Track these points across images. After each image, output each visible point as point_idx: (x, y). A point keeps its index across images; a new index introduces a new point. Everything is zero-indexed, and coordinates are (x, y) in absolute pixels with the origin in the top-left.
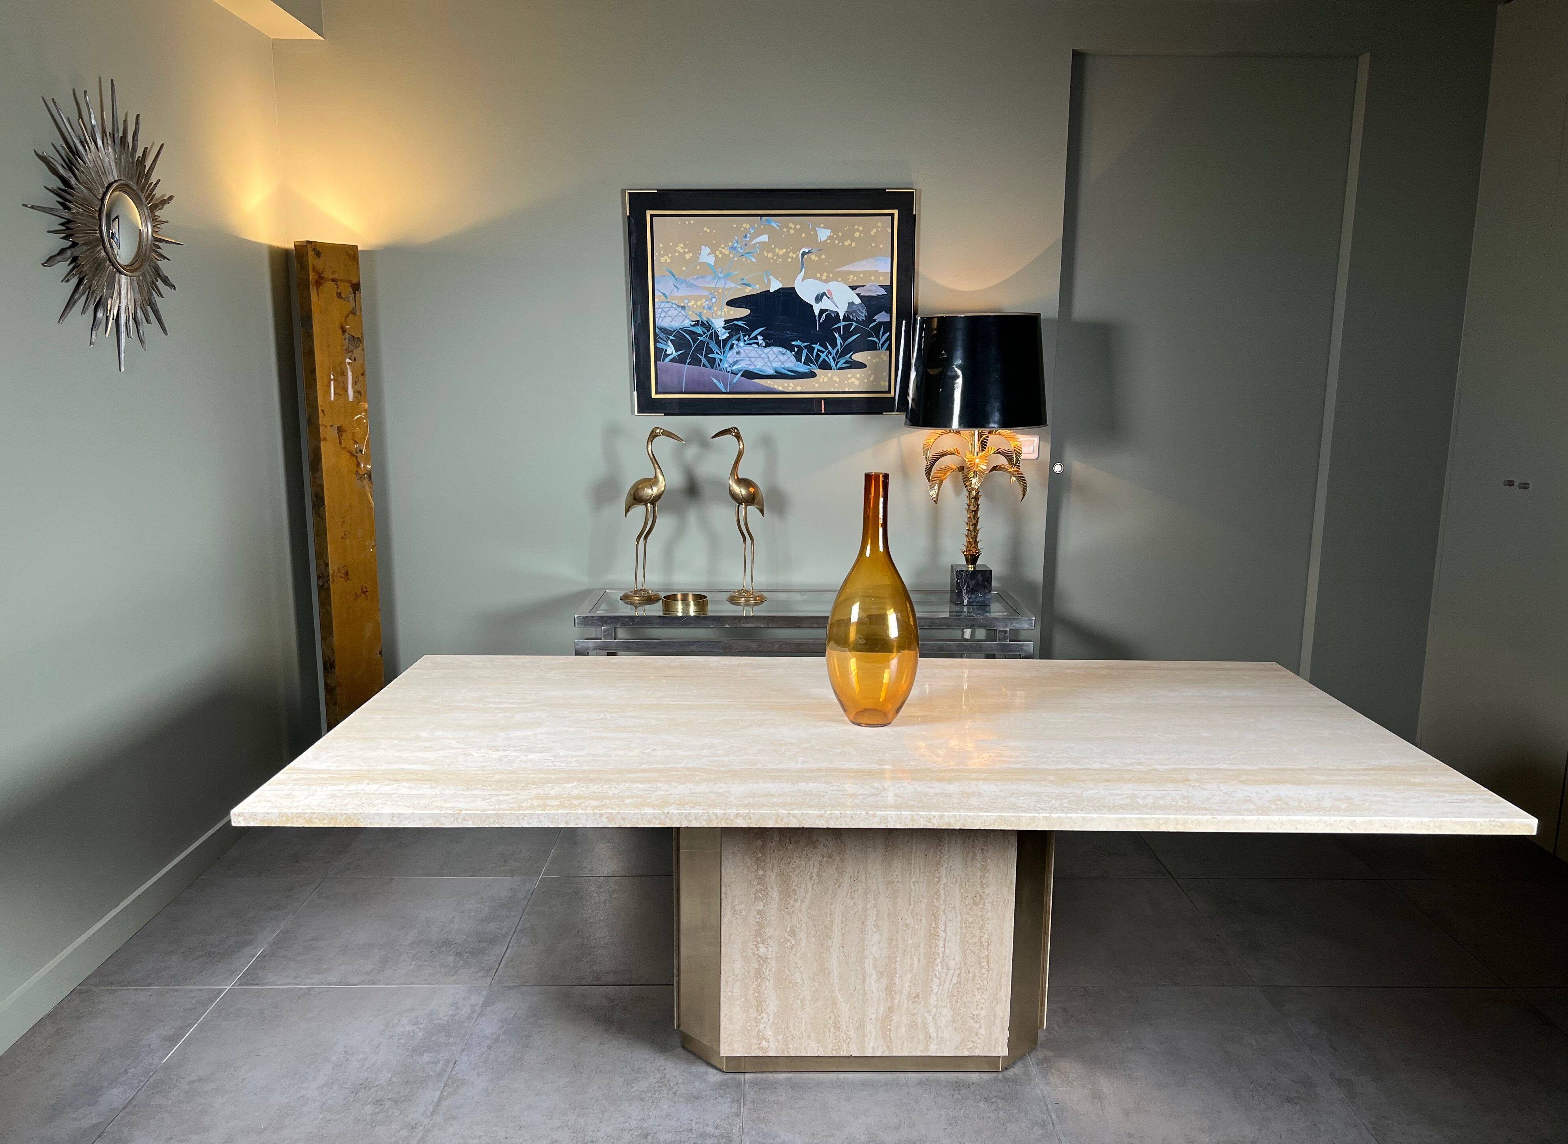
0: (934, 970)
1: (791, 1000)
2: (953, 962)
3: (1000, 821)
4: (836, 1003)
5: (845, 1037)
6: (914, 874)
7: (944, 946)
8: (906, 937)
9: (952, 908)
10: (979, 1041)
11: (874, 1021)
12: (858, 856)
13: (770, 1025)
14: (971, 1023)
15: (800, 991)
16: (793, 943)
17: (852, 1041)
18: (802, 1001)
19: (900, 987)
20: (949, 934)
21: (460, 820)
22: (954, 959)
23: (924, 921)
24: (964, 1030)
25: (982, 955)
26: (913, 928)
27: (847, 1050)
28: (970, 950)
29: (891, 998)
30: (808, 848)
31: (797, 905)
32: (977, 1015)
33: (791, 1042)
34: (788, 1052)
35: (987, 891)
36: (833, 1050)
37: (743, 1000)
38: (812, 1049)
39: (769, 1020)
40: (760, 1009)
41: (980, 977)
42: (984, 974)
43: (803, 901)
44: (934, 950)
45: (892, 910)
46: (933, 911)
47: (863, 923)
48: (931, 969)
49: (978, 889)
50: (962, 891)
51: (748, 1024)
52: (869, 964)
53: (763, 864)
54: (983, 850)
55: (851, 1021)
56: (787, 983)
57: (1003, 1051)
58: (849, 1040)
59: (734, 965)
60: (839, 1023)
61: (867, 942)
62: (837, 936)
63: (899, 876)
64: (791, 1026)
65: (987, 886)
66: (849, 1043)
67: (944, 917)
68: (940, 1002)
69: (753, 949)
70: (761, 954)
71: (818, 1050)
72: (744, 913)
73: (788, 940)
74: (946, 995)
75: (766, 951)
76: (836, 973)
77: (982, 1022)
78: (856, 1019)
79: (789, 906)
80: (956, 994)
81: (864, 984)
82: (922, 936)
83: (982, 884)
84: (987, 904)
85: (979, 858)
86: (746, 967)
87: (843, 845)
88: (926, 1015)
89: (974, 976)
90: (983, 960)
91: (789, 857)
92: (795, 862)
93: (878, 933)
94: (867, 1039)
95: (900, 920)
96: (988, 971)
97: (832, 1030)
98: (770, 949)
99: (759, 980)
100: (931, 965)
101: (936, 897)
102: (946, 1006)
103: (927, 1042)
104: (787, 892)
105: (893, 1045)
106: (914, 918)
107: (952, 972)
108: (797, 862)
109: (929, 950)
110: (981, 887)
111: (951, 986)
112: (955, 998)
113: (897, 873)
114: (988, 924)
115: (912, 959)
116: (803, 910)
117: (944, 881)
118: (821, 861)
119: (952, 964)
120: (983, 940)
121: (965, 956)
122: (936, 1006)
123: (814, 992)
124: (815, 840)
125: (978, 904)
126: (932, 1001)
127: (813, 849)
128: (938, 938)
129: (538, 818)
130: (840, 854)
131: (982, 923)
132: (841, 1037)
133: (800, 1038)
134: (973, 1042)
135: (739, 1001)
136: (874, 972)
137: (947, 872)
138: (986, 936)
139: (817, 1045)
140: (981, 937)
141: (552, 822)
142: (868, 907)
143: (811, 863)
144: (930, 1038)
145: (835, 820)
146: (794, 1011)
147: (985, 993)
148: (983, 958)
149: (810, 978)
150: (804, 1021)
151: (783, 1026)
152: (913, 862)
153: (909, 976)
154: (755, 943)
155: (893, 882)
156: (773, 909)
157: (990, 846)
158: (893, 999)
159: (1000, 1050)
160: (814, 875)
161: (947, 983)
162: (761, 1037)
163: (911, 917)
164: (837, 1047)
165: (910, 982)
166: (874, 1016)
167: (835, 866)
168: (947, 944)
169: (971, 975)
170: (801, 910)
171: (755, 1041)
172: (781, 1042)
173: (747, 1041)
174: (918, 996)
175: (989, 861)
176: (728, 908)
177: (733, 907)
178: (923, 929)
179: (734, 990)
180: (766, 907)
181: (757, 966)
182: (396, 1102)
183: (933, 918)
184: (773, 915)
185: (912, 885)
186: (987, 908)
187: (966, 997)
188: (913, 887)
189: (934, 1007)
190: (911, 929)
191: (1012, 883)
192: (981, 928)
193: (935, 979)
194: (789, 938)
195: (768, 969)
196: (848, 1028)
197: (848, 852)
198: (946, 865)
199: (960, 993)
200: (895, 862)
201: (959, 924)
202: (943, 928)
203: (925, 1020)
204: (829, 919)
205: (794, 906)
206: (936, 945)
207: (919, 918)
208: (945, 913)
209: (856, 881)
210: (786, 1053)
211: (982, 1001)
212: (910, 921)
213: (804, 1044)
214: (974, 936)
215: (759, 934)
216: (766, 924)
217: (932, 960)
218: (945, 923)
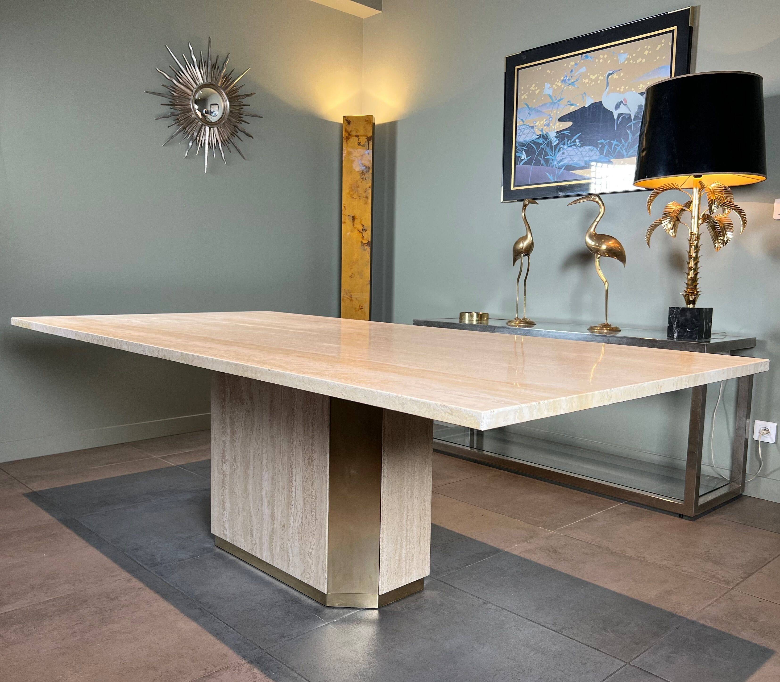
0: (291, 509)
1: (235, 506)
2: (299, 506)
4: (251, 517)
5: (255, 542)
6: (282, 433)
7: (295, 493)
8: (279, 479)
9: (299, 464)
10: (312, 573)
11: (266, 536)
12: (259, 415)
13: (227, 520)
14: (308, 558)
15: (238, 501)
16: (235, 467)
17: (258, 547)
18: (239, 509)
19: (277, 516)
20: (297, 484)
22: (300, 504)
23: (286, 470)
24: (305, 563)
25: (313, 506)
27: (255, 552)
28: (307, 500)
31: (237, 442)
32: (310, 552)
33: (235, 537)
34: (235, 543)
35: (316, 456)
36: (251, 550)
37: (218, 498)
38: (242, 544)
39: (227, 516)
40: (224, 507)
41: (311, 522)
43: (239, 440)
44: (291, 493)
45: (273, 457)
46: (290, 464)
47: (261, 463)
48: (289, 508)
49: (310, 454)
50: (303, 452)
51: (220, 516)
52: (264, 494)
53: (224, 410)
54: (312, 423)
55: (256, 532)
56: (233, 494)
57: (325, 589)
58: (256, 545)
59: (214, 474)
60: (252, 531)
61: (263, 477)
62: (251, 468)
63: (276, 433)
64: (235, 524)
65: (314, 453)
66: (256, 547)
67: (295, 470)
68: (294, 535)
69: (221, 466)
70: (224, 470)
71: (245, 547)
72: (218, 441)
73: (234, 465)
74: (296, 531)
75: (226, 469)
76: (251, 495)
77: (313, 559)
78: (259, 531)
80: (301, 532)
81: (262, 507)
82: (286, 481)
83: (312, 450)
85: (311, 429)
86: (219, 477)
88: (288, 543)
90: (313, 510)
91: (234, 408)
93: (267, 472)
94: (263, 549)
95: (276, 466)
96: (316, 520)
97: (250, 535)
99: (223, 488)
100: (290, 504)
101: (292, 453)
102: (297, 540)
104: (233, 432)
105: (274, 558)
106: (282, 465)
107: (299, 514)
108: (237, 412)
109: (289, 493)
110: (312, 452)
111: (299, 525)
112: (300, 535)
113: (276, 431)
114: (315, 482)
115: (281, 497)
117: (295, 443)
118: (245, 414)
119: (299, 508)
120: (313, 494)
121: (304, 504)
123: (243, 504)
125: (311, 465)
126: (290, 532)
127: (242, 405)
128: (292, 485)
131: (312, 480)
132: (253, 541)
133: (238, 535)
134: (309, 574)
135: (216, 499)
136: (266, 500)
137: (296, 436)
138: (314, 492)
139: (244, 542)
140: (312, 492)
142: (263, 452)
143: (242, 414)
144: (290, 561)
146: (236, 514)
147: (314, 537)
149: (241, 494)
150: (239, 523)
151: (232, 523)
152: (282, 425)
153: (280, 510)
154: (222, 462)
155: (274, 437)
156: (228, 442)
157: (316, 421)
158: (274, 524)
159: (323, 586)
160: (243, 423)
161: (297, 522)
162: (224, 528)
163: (280, 465)
164: (252, 548)
165: (281, 514)
166: (266, 533)
167: (250, 419)
168: (297, 491)
169: (308, 520)
170: (238, 445)
171: (222, 529)
173: (219, 527)
174: (284, 526)
175: (315, 433)
176: (213, 435)
178: (286, 476)
179: (215, 492)
180: (226, 439)
181: (223, 478)
183: (290, 469)
184: (228, 446)
185: (281, 441)
186: (315, 469)
187: (306, 537)
188: (282, 443)
189: (291, 538)
190: (281, 474)
191: (326, 453)
192: (312, 484)
193: (291, 517)
194: (234, 463)
195: (226, 481)
196: (256, 536)
197: (256, 410)
198: (296, 431)
199: (303, 532)
200: (274, 422)
201: (302, 477)
202: (295, 479)
203: (287, 547)
204: (248, 455)
205: (235, 442)
206: (292, 491)
207: (285, 467)
208: (295, 467)
209: (259, 432)
210: (233, 542)
211: (313, 543)
212: (281, 468)
213: (239, 539)
214: (309, 490)
215: (223, 455)
216: (226, 451)
217: (290, 501)
218: (296, 475)
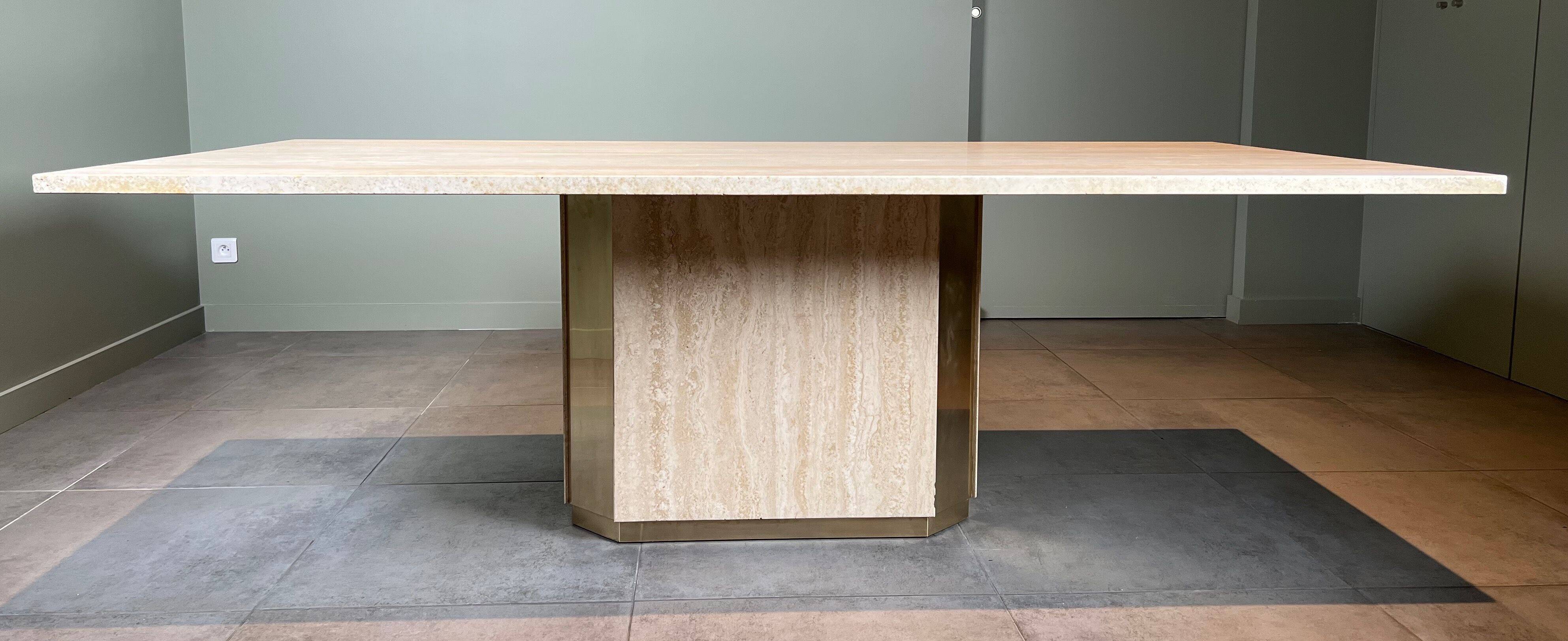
0: (851, 417)
1: (694, 453)
2: (871, 407)
3: (916, 184)
4: (743, 457)
5: (754, 496)
6: (827, 306)
7: (861, 389)
8: (819, 378)
9: (870, 344)
10: (903, 500)
11: (785, 478)
12: (765, 287)
13: (669, 483)
14: (893, 478)
15: (702, 443)
16: (695, 387)
17: (762, 501)
18: (706, 455)
19: (814, 437)
20: (866, 375)
21: (300, 185)
22: (873, 404)
23: (839, 360)
24: (886, 487)
25: (904, 398)
26: (827, 368)
27: (756, 512)
28: (890, 393)
29: (804, 451)
30: (710, 277)
31: (698, 343)
32: (900, 469)
33: (694, 504)
34: (690, 516)
35: (907, 325)
36: (741, 512)
37: (639, 454)
38: (718, 512)
39: (668, 478)
40: (658, 465)
41: (902, 424)
42: (906, 421)
43: (705, 339)
44: (850, 393)
45: (804, 348)
46: (849, 348)
47: (771, 363)
48: (847, 416)
49: (898, 323)
50: (880, 325)
51: (645, 483)
52: (778, 410)
53: (660, 297)
54: (901, 277)
55: (760, 477)
56: (689, 434)
57: (929, 511)
58: (758, 500)
59: (630, 414)
60: (747, 480)
61: (776, 386)
62: (743, 377)
63: (810, 309)
64: (693, 484)
65: (907, 320)
66: (758, 503)
67: (861, 355)
68: (859, 454)
69: (649, 395)
70: (659, 400)
71: (724, 512)
72: (639, 353)
73: (689, 384)
74: (865, 447)
75: (665, 397)
76: (743, 421)
77: (905, 477)
78: (765, 476)
79: (690, 344)
80: (875, 445)
81: (774, 433)
82: (837, 377)
83: (901, 317)
84: (907, 340)
85: (898, 288)
86: (642, 417)
87: (748, 274)
88: (844, 470)
89: (896, 423)
90: (904, 405)
91: (689, 288)
92: (695, 294)
93: (788, 374)
94: (778, 499)
95: (812, 359)
96: (911, 418)
97: (740, 489)
98: (669, 394)
99: (657, 432)
100: (847, 410)
101: (851, 332)
102: (865, 459)
103: (845, 502)
104: (686, 328)
105: (808, 505)
106: (827, 356)
107: (871, 418)
108: (698, 293)
109: (845, 394)
110: (901, 320)
111: (871, 435)
112: (875, 449)
113: (808, 305)
114: (909, 362)
115: (826, 404)
116: (706, 349)
117: (860, 314)
118: (724, 293)
119: (870, 409)
120: (904, 381)
121: (884, 401)
122: (854, 459)
123: (718, 444)
124: (717, 268)
125: (898, 340)
126: (849, 453)
127: (716, 278)
128: (854, 380)
129: (392, 183)
130: (745, 284)
131: (902, 361)
132: (749, 496)
133: (704, 499)
134: (896, 501)
135: (634, 457)
136: (785, 420)
137: (863, 303)
138: (907, 377)
139: (722, 506)
140: (902, 378)
141: (408, 188)
142: (777, 345)
143: (713, 294)
144: (848, 496)
145: (732, 186)
146: (696, 467)
147: (908, 443)
148: (905, 403)
149: (714, 427)
150: (708, 478)
151: (685, 485)
152: (825, 292)
153: (823, 425)
154: (652, 388)
155: (804, 316)
156: (671, 348)
157: (910, 273)
158: (806, 451)
159: (926, 510)
160: (717, 309)
161: (866, 432)
162: (660, 499)
163: (824, 356)
164: (745, 509)
165: (825, 431)
166: (786, 472)
167: (740, 299)
168: (865, 386)
169: (892, 423)
170: (702, 349)
171: (653, 504)
172: (682, 504)
173: (643, 503)
174: (833, 447)
175: (908, 290)
176: (622, 347)
177: (627, 347)
178: (838, 368)
179: (629, 444)
180: (664, 346)
181: (655, 415)
182: (238, 573)
183: (849, 356)
184: (672, 355)
185: (825, 318)
186: (908, 344)
187: (888, 448)
188: (826, 321)
189: (852, 461)
190: (825, 369)
191: (934, 315)
192: (902, 367)
193: (852, 428)
194: (690, 381)
195: (667, 418)
196: (757, 486)
197: (754, 282)
198: (862, 296)
199: (881, 444)
200: (806, 293)
201: (877, 363)
202: (859, 368)
203: (843, 476)
204: (734, 358)
205: (695, 344)
206: (853, 388)
207: (834, 356)
208: (861, 351)
209: (763, 315)
210: (688, 516)
211: (905, 452)
212: (823, 360)
213: (708, 506)
214: (894, 377)
215: (657, 375)
216: (665, 366)
217: (849, 405)
218: (862, 363)
